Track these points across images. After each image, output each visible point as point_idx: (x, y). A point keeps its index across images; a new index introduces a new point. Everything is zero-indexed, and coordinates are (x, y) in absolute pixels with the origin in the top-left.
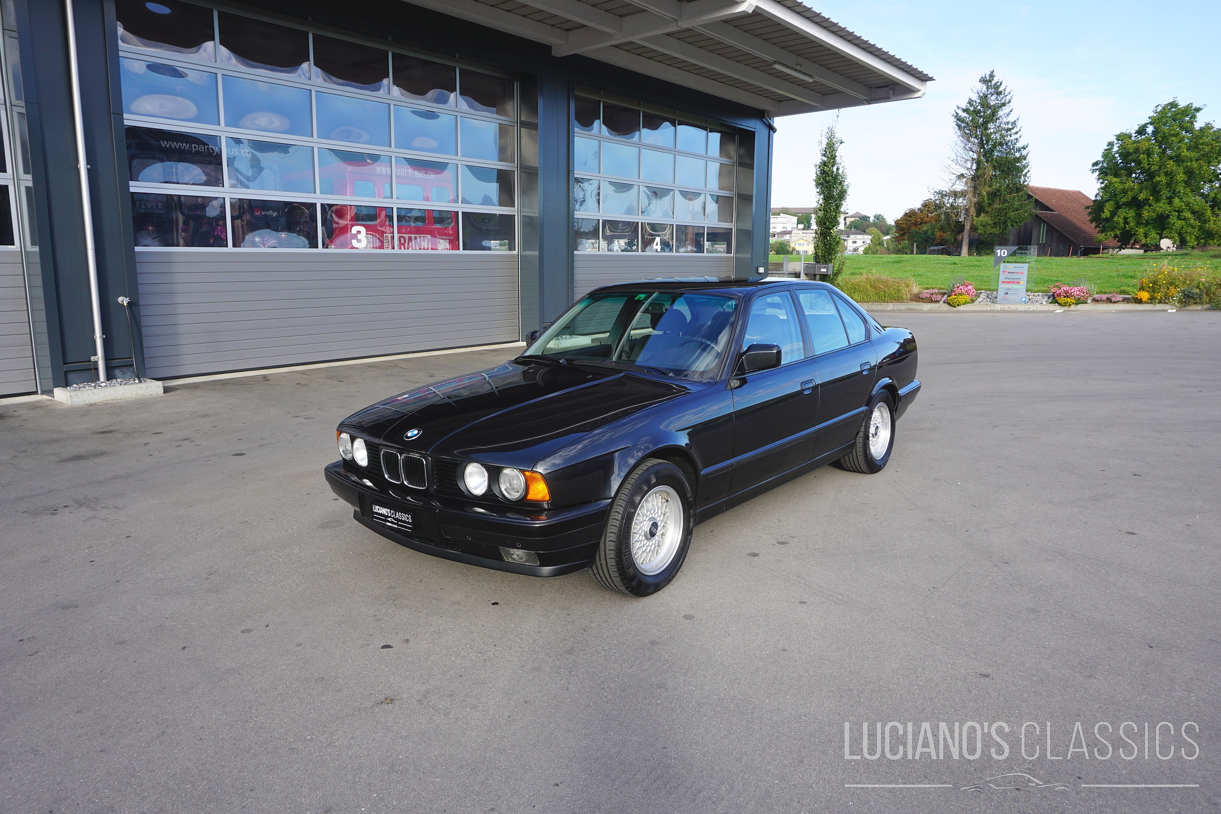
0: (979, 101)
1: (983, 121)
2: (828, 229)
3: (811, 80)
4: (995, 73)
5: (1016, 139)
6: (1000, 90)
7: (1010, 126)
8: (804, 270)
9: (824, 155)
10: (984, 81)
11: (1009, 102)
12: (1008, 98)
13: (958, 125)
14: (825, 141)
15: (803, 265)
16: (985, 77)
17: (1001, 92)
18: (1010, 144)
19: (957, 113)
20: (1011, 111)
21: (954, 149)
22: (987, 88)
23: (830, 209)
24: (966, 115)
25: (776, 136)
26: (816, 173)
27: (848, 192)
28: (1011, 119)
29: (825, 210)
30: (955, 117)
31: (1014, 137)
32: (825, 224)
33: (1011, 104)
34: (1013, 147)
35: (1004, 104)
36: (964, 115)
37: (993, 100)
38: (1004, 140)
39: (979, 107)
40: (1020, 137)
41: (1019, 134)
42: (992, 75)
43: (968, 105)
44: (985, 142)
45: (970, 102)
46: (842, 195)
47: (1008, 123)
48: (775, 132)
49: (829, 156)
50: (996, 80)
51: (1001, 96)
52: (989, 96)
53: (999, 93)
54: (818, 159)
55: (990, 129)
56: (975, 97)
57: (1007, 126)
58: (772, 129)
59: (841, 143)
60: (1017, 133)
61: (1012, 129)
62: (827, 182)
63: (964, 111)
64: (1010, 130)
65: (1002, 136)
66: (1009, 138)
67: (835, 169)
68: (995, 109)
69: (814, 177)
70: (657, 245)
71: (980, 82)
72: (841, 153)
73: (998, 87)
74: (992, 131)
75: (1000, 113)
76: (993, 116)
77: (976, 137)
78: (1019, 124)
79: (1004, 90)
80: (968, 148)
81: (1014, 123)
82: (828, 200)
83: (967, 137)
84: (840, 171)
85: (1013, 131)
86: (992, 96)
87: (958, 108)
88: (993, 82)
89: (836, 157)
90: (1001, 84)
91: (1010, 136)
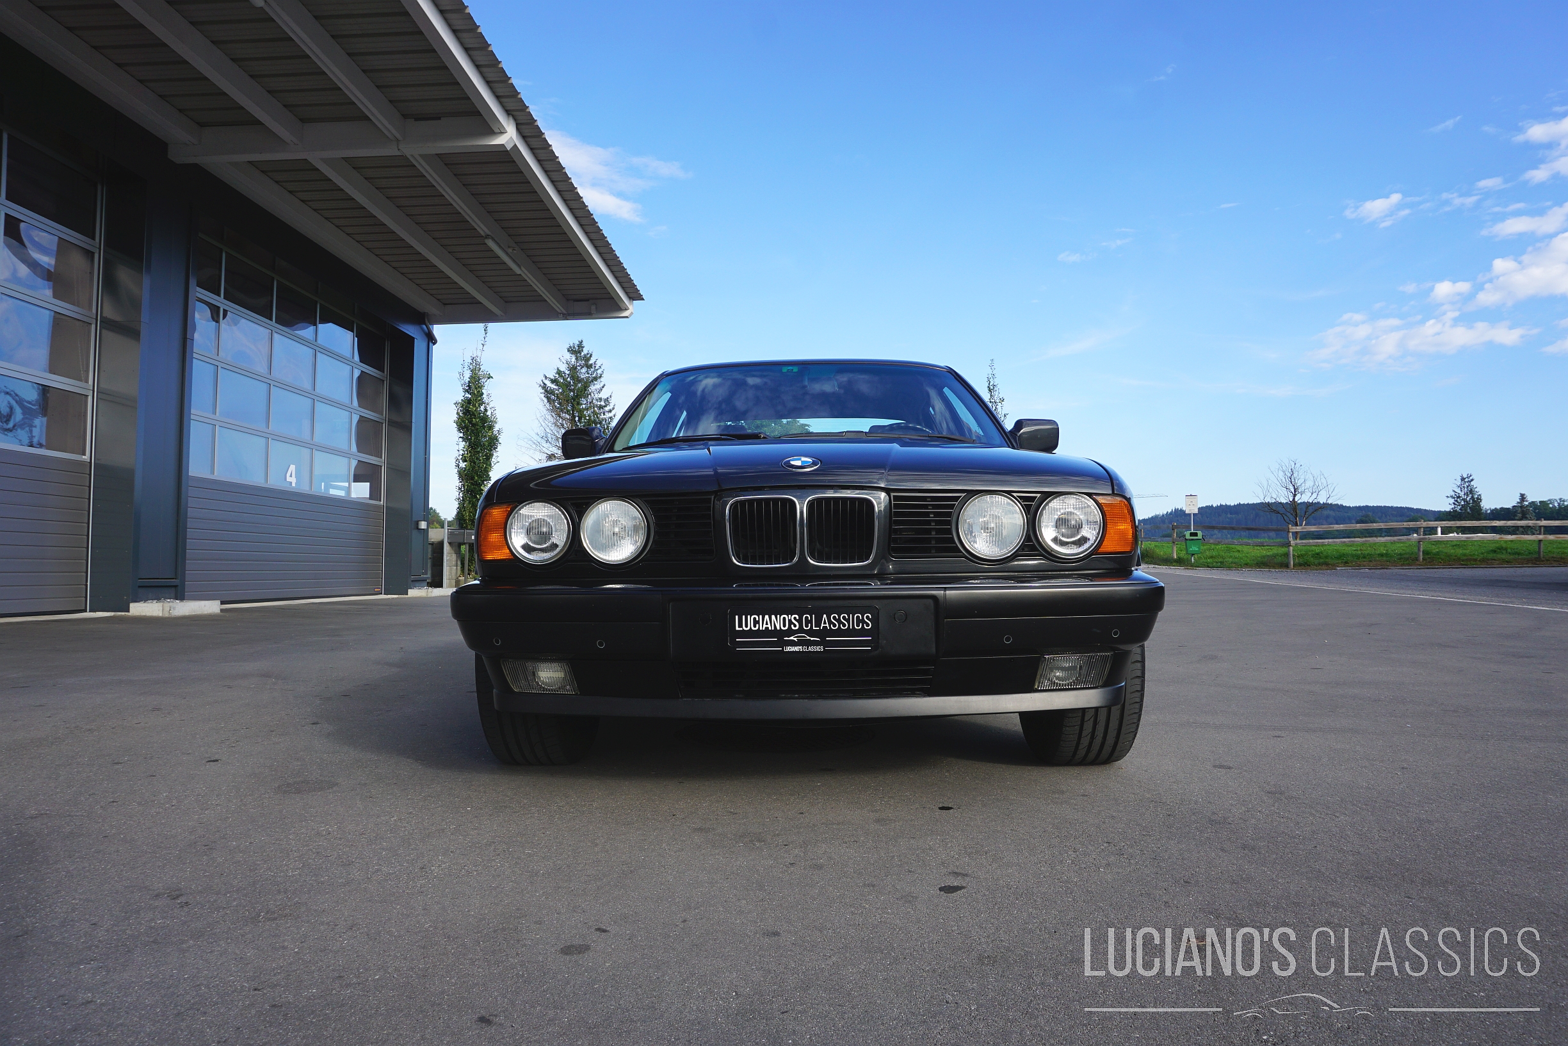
0: (568, 372)
1: (574, 395)
2: (477, 485)
3: (518, 271)
4: (584, 344)
5: (611, 418)
6: (590, 362)
7: (603, 403)
8: (448, 538)
9: (466, 391)
10: (571, 350)
11: (600, 377)
12: (599, 372)
13: (549, 399)
14: (468, 374)
15: (446, 531)
16: (574, 347)
17: (591, 365)
18: (604, 423)
19: (545, 384)
20: (603, 387)
21: (543, 424)
22: (577, 359)
23: (477, 459)
24: (555, 387)
25: (435, 349)
26: (458, 413)
27: (500, 440)
28: (604, 395)
29: (472, 462)
30: (543, 388)
31: (608, 415)
32: (472, 478)
33: (602, 379)
34: (608, 427)
35: (596, 379)
36: (553, 386)
37: (583, 373)
38: (598, 418)
39: (569, 379)
40: (614, 416)
41: (613, 412)
42: (581, 345)
43: (557, 375)
44: (577, 419)
45: (559, 372)
46: (493, 443)
47: (601, 399)
48: (434, 344)
49: (476, 392)
50: (585, 351)
51: (592, 370)
52: (579, 368)
53: (589, 367)
54: (460, 395)
55: (582, 404)
56: (564, 368)
57: (599, 403)
58: (431, 339)
59: (489, 378)
60: (610, 411)
61: (605, 406)
62: (474, 425)
63: (553, 381)
64: (601, 407)
65: (594, 413)
66: (602, 416)
67: (482, 408)
68: (587, 384)
69: (455, 417)
70: (291, 476)
71: (568, 351)
72: (490, 390)
73: (588, 359)
74: (584, 406)
75: (592, 388)
76: (585, 390)
77: (568, 412)
78: (613, 401)
79: (595, 363)
80: (559, 424)
81: (607, 400)
82: (475, 448)
83: (557, 411)
84: (489, 413)
85: (607, 409)
86: (581, 368)
87: (546, 378)
88: (582, 354)
89: (483, 394)
90: (591, 356)
91: (604, 414)
